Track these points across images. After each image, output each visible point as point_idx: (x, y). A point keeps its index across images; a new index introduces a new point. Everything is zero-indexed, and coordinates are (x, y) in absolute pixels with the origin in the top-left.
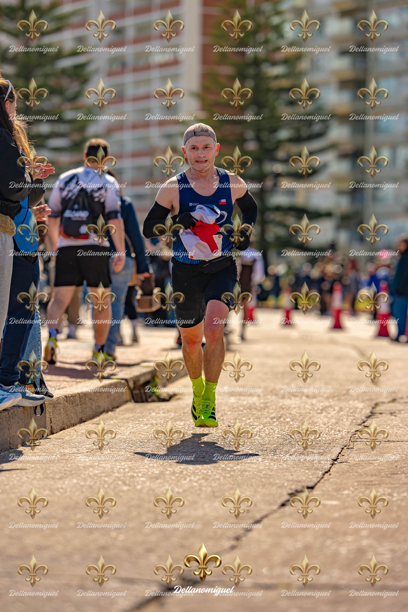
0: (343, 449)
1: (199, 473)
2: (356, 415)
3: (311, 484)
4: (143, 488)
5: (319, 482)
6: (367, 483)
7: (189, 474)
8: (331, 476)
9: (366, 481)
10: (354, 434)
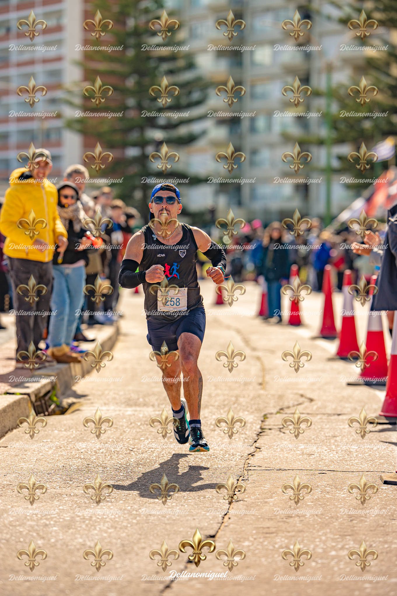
0: (238, 480)
1: (108, 520)
2: (247, 433)
3: (212, 533)
4: (57, 541)
5: (219, 529)
6: (265, 531)
7: (99, 520)
8: (230, 521)
9: (263, 528)
10: (247, 458)
